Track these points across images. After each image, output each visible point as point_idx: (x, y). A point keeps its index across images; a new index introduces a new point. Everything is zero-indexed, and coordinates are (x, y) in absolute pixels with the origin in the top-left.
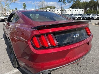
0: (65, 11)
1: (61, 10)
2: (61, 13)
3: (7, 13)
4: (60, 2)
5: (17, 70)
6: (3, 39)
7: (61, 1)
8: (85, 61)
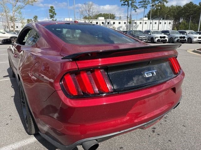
0: (134, 25)
1: (126, 21)
2: (125, 28)
3: (17, 27)
4: (124, 5)
5: (33, 139)
6: (8, 79)
7: (126, 3)
8: (169, 125)
